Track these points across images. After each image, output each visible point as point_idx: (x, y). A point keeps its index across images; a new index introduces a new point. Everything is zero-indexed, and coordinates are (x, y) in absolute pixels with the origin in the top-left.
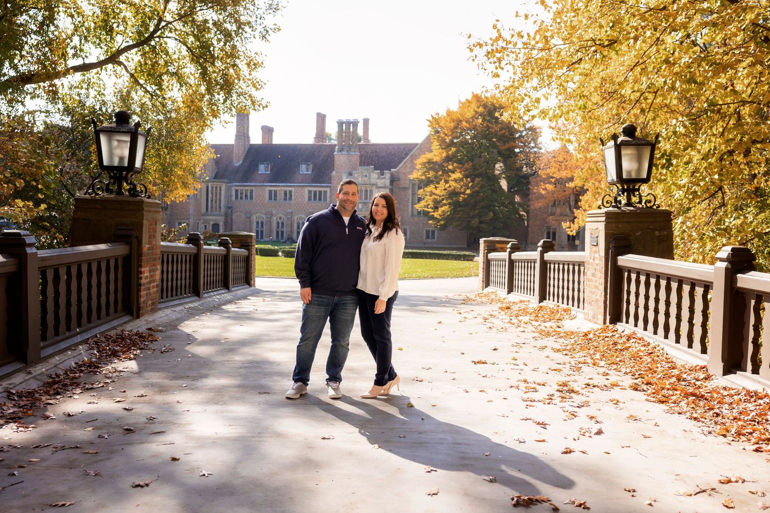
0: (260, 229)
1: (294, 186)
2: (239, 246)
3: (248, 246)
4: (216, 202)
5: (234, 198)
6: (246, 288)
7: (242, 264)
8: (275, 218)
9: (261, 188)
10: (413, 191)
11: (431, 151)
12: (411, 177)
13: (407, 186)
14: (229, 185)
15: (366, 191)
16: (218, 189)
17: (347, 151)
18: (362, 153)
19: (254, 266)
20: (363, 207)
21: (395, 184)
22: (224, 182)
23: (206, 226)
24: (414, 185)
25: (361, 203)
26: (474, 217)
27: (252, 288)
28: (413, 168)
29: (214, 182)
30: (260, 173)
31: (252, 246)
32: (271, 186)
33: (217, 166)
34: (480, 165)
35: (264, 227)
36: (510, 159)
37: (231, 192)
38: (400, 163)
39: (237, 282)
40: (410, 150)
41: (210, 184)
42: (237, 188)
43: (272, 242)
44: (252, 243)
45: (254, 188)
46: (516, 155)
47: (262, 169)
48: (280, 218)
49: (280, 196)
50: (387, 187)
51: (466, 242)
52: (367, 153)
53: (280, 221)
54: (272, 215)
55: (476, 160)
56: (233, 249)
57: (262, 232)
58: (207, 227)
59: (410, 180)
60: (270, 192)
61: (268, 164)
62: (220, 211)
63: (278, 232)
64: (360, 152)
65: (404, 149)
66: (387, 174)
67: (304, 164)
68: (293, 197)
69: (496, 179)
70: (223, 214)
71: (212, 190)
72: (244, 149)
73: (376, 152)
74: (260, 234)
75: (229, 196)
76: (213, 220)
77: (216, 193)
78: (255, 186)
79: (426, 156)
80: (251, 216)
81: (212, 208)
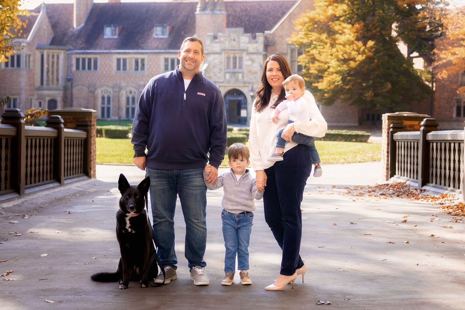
0: (106, 105)
1: (147, 53)
2: (74, 125)
3: (87, 126)
4: (53, 73)
5: (74, 68)
6: (83, 180)
7: (78, 150)
8: (124, 92)
9: (107, 56)
10: (292, 57)
11: (313, 9)
12: (290, 40)
13: (285, 52)
14: (69, 52)
15: (235, 58)
16: (55, 57)
17: (212, 10)
18: (229, 12)
19: (95, 151)
20: (231, 77)
21: (269, 49)
22: (62, 50)
23: (40, 103)
24: (292, 50)
25: (229, 73)
26: (367, 88)
27: (92, 180)
28: (291, 29)
29: (50, 49)
30: (105, 37)
31: (91, 126)
32: (119, 53)
33: (53, 30)
34: (373, 25)
35: (111, 103)
36: (411, 17)
37: (71, 61)
38: (275, 23)
39: (73, 172)
40: (288, 8)
41: (45, 52)
42: (78, 56)
43: (120, 122)
44: (91, 122)
45: (98, 56)
46: (417, 12)
47: (108, 32)
48: (131, 92)
49: (131, 65)
50: (260, 54)
51: (357, 119)
52: (235, 12)
53: (131, 96)
54: (120, 88)
55: (370, 18)
56: (66, 130)
57: (109, 109)
58: (42, 104)
59: (288, 44)
60: (119, 60)
61: (115, 27)
62: (58, 84)
63: (127, 110)
64: (227, 10)
65: (281, 7)
66: (260, 37)
67: (159, 26)
68: (146, 67)
69: (393, 41)
70: (62, 88)
71: (48, 60)
72: (87, 8)
73: (246, 10)
74: (106, 113)
75: (68, 67)
76: (49, 96)
77: (53, 63)
78: (99, 53)
79: (307, 14)
80: (95, 89)
81: (48, 80)
